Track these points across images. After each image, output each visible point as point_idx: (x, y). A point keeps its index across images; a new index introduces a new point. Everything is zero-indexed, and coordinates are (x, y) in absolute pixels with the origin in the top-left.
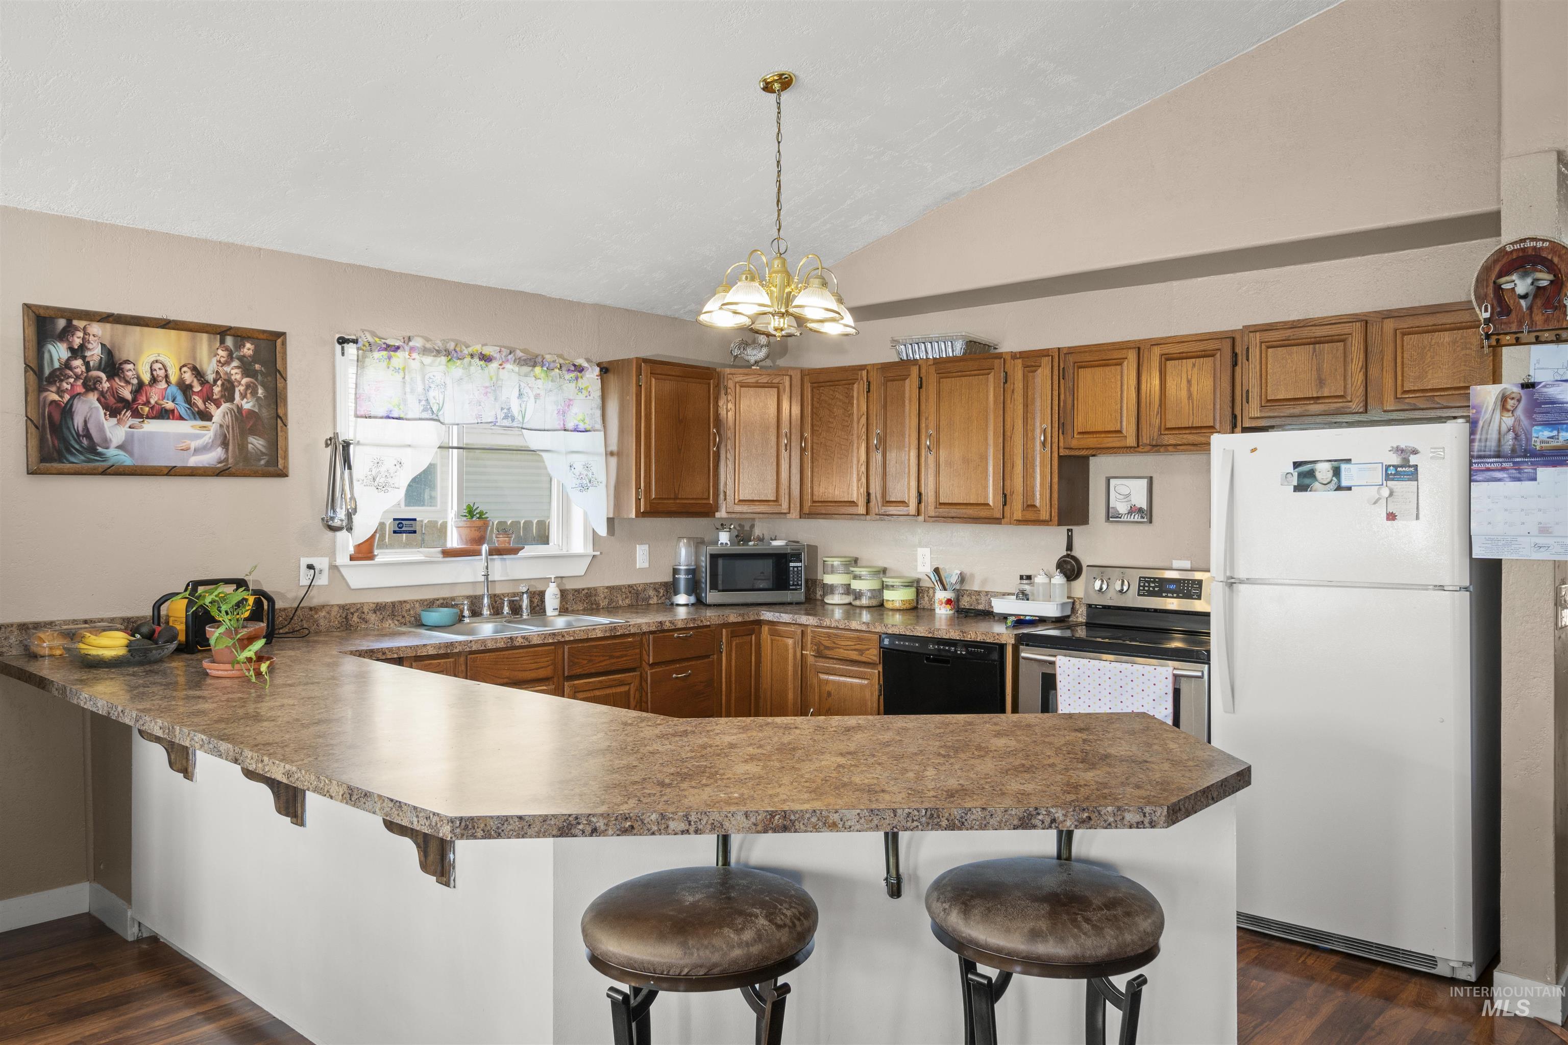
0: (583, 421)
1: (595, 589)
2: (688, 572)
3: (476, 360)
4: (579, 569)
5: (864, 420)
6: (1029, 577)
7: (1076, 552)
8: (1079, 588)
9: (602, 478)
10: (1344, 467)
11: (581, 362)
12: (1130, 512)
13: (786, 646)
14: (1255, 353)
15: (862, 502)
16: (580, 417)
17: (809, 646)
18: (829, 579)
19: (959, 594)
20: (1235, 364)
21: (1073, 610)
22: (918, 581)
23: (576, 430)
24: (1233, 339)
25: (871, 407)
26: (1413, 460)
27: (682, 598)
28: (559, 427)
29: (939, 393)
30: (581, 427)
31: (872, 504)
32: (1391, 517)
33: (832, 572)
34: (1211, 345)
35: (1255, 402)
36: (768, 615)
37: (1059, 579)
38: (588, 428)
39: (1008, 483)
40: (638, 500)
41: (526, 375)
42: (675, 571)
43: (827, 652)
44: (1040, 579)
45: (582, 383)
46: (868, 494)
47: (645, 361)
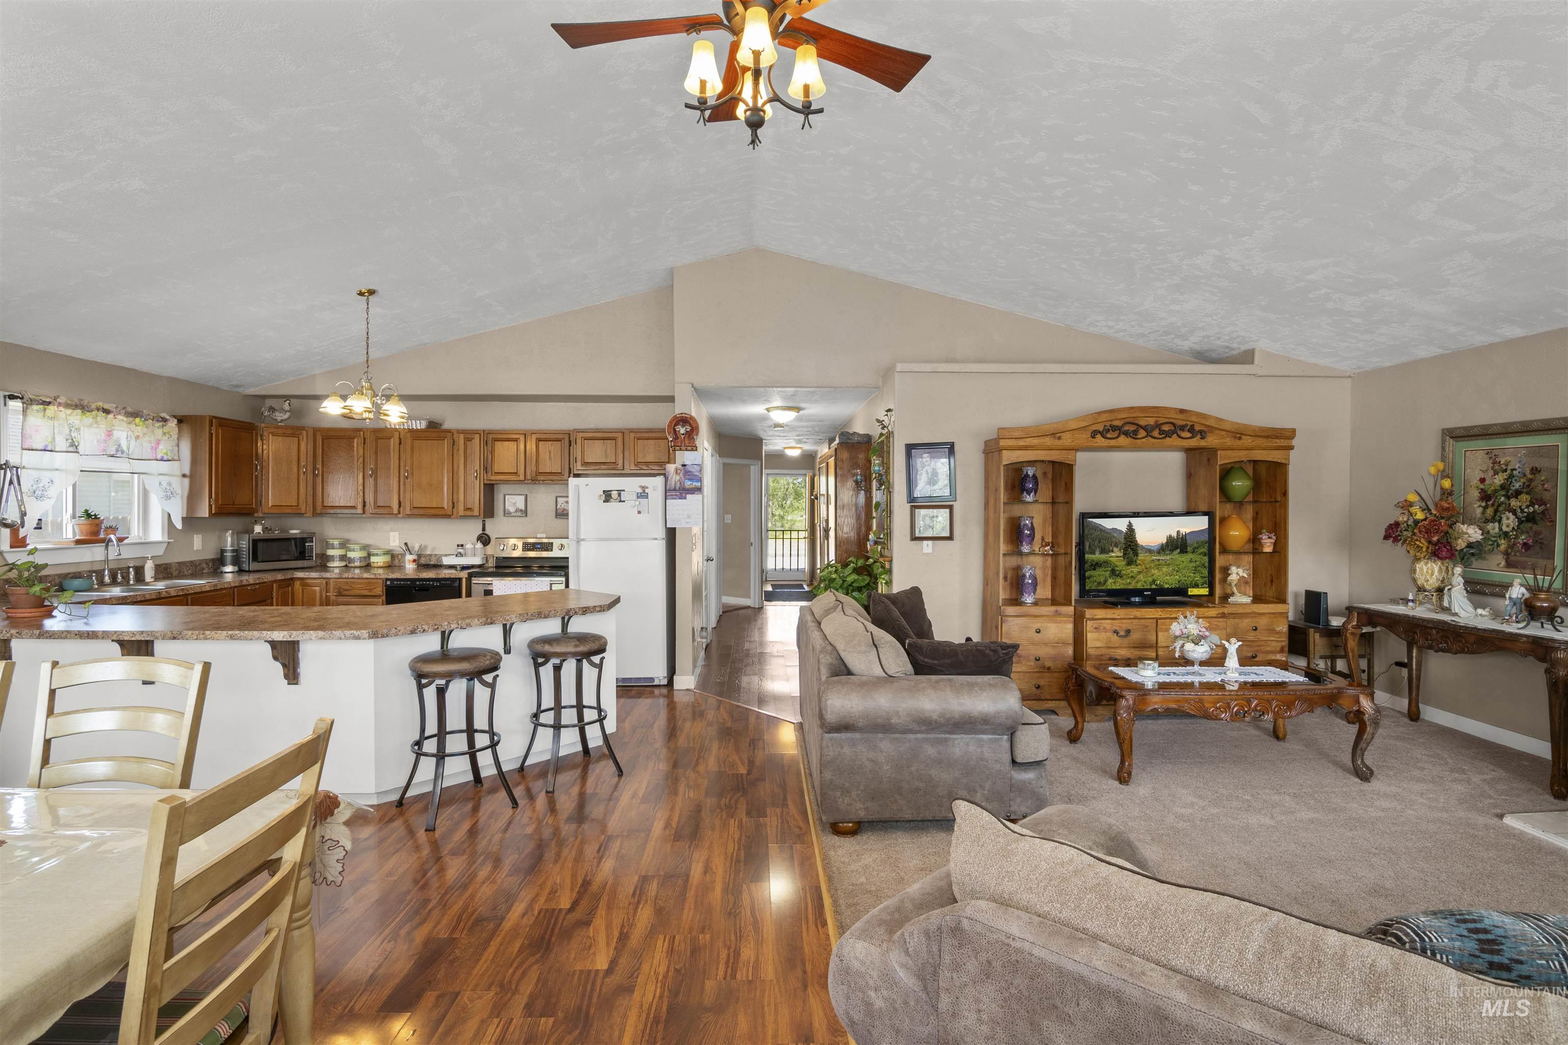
0: (166, 454)
1: (170, 564)
2: (233, 551)
3: (101, 414)
4: (160, 551)
5: (361, 460)
6: (462, 545)
7: (487, 532)
8: (490, 550)
9: (179, 491)
10: (622, 493)
11: (164, 415)
12: (516, 511)
13: (314, 592)
14: (579, 441)
15: (360, 506)
16: (165, 451)
17: (331, 590)
18: (330, 552)
19: (419, 556)
20: (570, 445)
21: (487, 561)
22: (391, 550)
23: (162, 460)
24: (569, 434)
25: (366, 452)
26: (647, 491)
27: (229, 568)
28: (152, 458)
29: (412, 448)
30: (166, 458)
31: (367, 508)
32: (639, 512)
33: (333, 548)
34: (560, 436)
35: (579, 463)
36: (300, 574)
37: (479, 545)
38: (170, 458)
39: (455, 497)
40: (210, 506)
41: (130, 423)
42: (223, 551)
43: (345, 593)
44: (469, 546)
45: (166, 429)
46: (364, 502)
47: (214, 417)
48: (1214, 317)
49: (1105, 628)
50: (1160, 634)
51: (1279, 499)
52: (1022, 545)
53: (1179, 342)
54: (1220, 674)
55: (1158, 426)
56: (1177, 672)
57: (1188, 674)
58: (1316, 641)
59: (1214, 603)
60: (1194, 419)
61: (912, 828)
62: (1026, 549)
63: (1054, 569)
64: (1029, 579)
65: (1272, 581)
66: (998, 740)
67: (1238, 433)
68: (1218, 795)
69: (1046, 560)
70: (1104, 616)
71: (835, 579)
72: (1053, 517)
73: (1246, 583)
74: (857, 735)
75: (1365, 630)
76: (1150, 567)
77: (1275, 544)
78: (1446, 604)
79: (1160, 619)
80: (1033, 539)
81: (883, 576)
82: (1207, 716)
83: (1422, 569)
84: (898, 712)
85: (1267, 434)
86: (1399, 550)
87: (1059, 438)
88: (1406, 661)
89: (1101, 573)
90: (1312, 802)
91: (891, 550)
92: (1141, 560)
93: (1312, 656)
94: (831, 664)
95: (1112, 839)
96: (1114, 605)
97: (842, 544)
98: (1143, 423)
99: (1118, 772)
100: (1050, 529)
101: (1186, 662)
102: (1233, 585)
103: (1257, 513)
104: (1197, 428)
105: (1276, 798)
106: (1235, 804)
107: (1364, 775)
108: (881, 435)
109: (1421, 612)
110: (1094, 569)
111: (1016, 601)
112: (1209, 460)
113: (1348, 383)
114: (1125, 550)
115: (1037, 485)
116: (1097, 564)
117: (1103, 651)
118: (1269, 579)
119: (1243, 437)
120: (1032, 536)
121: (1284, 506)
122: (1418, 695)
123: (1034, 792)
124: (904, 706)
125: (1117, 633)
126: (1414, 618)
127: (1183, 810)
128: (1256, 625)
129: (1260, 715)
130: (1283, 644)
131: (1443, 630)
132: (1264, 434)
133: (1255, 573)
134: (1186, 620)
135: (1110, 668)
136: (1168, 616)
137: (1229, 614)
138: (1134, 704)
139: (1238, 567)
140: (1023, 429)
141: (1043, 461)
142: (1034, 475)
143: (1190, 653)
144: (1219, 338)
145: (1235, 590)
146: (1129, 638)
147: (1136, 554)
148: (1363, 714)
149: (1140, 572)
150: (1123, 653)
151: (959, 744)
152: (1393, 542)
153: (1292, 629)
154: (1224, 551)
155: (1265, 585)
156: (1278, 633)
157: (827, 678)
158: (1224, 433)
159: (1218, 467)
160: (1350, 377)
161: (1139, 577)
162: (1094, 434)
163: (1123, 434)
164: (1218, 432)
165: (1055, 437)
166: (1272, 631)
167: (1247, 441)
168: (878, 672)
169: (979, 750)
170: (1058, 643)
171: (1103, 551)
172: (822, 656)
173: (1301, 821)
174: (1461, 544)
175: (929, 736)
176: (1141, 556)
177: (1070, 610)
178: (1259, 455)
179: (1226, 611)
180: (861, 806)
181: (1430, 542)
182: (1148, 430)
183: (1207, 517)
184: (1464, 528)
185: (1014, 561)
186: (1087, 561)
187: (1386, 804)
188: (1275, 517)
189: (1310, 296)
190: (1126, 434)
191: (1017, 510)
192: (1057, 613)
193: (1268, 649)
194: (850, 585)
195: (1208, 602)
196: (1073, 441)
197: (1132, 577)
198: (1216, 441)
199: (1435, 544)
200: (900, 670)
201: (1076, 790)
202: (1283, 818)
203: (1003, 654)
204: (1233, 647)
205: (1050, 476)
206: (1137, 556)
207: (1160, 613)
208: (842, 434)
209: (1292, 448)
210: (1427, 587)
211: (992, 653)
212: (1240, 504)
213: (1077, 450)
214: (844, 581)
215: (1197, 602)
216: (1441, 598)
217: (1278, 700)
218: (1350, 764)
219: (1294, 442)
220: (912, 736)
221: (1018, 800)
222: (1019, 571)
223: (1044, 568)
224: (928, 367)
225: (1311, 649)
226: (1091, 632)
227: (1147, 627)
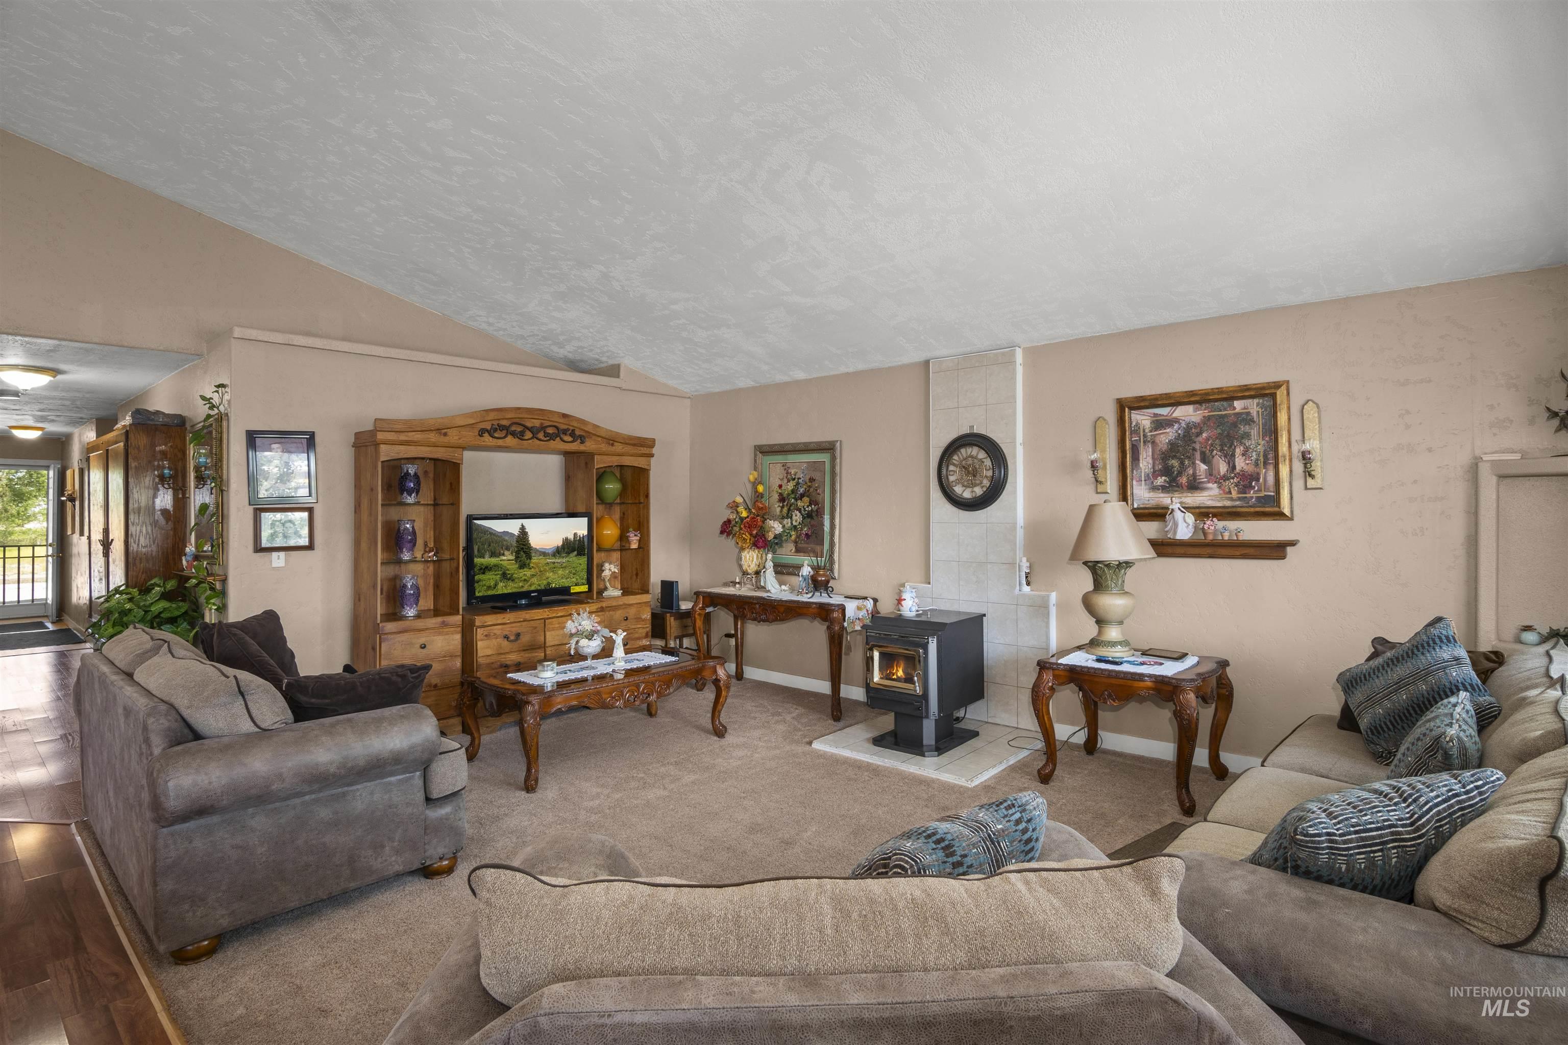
48: (591, 330)
49: (495, 634)
50: (548, 634)
51: (642, 501)
52: (402, 552)
53: (555, 349)
54: (609, 664)
55: (543, 428)
56: (572, 669)
57: (582, 669)
58: (672, 624)
59: (592, 599)
60: (575, 424)
61: (297, 918)
62: (406, 556)
63: (437, 577)
64: (411, 589)
65: (637, 575)
66: (410, 778)
67: (612, 439)
68: (617, 780)
69: (428, 568)
70: (495, 622)
71: (130, 610)
72: (435, 520)
73: (616, 577)
74: (215, 819)
75: (709, 610)
76: (545, 571)
77: (640, 541)
78: (762, 584)
79: (548, 619)
80: (414, 545)
81: (212, 601)
82: (605, 706)
83: (746, 557)
84: (281, 775)
85: (634, 442)
86: (729, 543)
87: (445, 434)
88: (733, 632)
89: (491, 577)
90: (690, 766)
91: (225, 567)
92: (537, 564)
93: (668, 638)
94: (169, 729)
95: (609, 857)
96: (503, 609)
97: (138, 562)
98: (529, 425)
99: (526, 781)
100: (432, 533)
101: (579, 657)
102: (606, 580)
103: (624, 514)
104: (578, 433)
105: (663, 769)
106: (633, 784)
107: (719, 732)
108: (209, 416)
109: (745, 591)
110: (484, 573)
111: (394, 615)
112: (586, 463)
113: (687, 402)
114: (518, 553)
115: (420, 484)
116: (486, 567)
117: (494, 659)
118: (635, 573)
119: (616, 444)
120: (413, 542)
121: (647, 507)
122: (742, 659)
123: (452, 828)
124: (290, 764)
125: (508, 638)
126: (740, 596)
127: (591, 803)
128: (627, 615)
129: (647, 698)
130: (648, 629)
131: (763, 604)
132: (631, 442)
133: (622, 568)
134: (580, 618)
135: (509, 675)
136: (554, 615)
137: (606, 607)
138: (540, 708)
139: (610, 563)
140: (406, 422)
141: (423, 459)
142: (416, 474)
143: (585, 649)
144: (591, 350)
145: (608, 584)
146: (519, 641)
147: (529, 557)
148: (719, 681)
149: (533, 576)
150: (513, 658)
151: (361, 795)
152: (727, 536)
153: (654, 615)
154: (600, 549)
155: (631, 578)
156: (644, 620)
157: (164, 749)
158: (600, 439)
159: (595, 470)
160: (689, 398)
161: (532, 580)
162: (482, 432)
163: (511, 434)
164: (594, 437)
165: (440, 433)
166: (638, 619)
167: (618, 448)
168: (247, 726)
169: (386, 797)
170: (445, 657)
171: (493, 554)
172: (151, 721)
173: (687, 785)
174: (771, 536)
175: (321, 794)
176: (535, 560)
177: (458, 619)
178: (628, 461)
179: (604, 605)
180: (224, 912)
181: (751, 535)
182: (534, 431)
183: (586, 519)
184: (771, 522)
185: (391, 570)
186: (476, 565)
187: (740, 753)
188: (639, 517)
189: (671, 323)
190: (513, 434)
191: (395, 513)
192: (444, 624)
193: (637, 635)
194: (158, 616)
195: (587, 598)
196: (460, 439)
197: (525, 580)
198: (593, 446)
199: (755, 537)
200: (278, 719)
201: (486, 811)
202: (673, 786)
203: (412, 678)
204: (619, 638)
205: (431, 475)
206: (530, 559)
207: (548, 613)
208: (137, 413)
209: (652, 455)
210: (750, 571)
211: (399, 680)
212: (609, 505)
213: (464, 448)
214: (146, 612)
215: (580, 599)
216: (758, 581)
217: (660, 681)
218: (710, 726)
219: (654, 451)
220: (297, 801)
221: (435, 841)
222: (398, 582)
223: (425, 576)
224: (279, 338)
225: (668, 632)
226: (482, 640)
227: (536, 628)
